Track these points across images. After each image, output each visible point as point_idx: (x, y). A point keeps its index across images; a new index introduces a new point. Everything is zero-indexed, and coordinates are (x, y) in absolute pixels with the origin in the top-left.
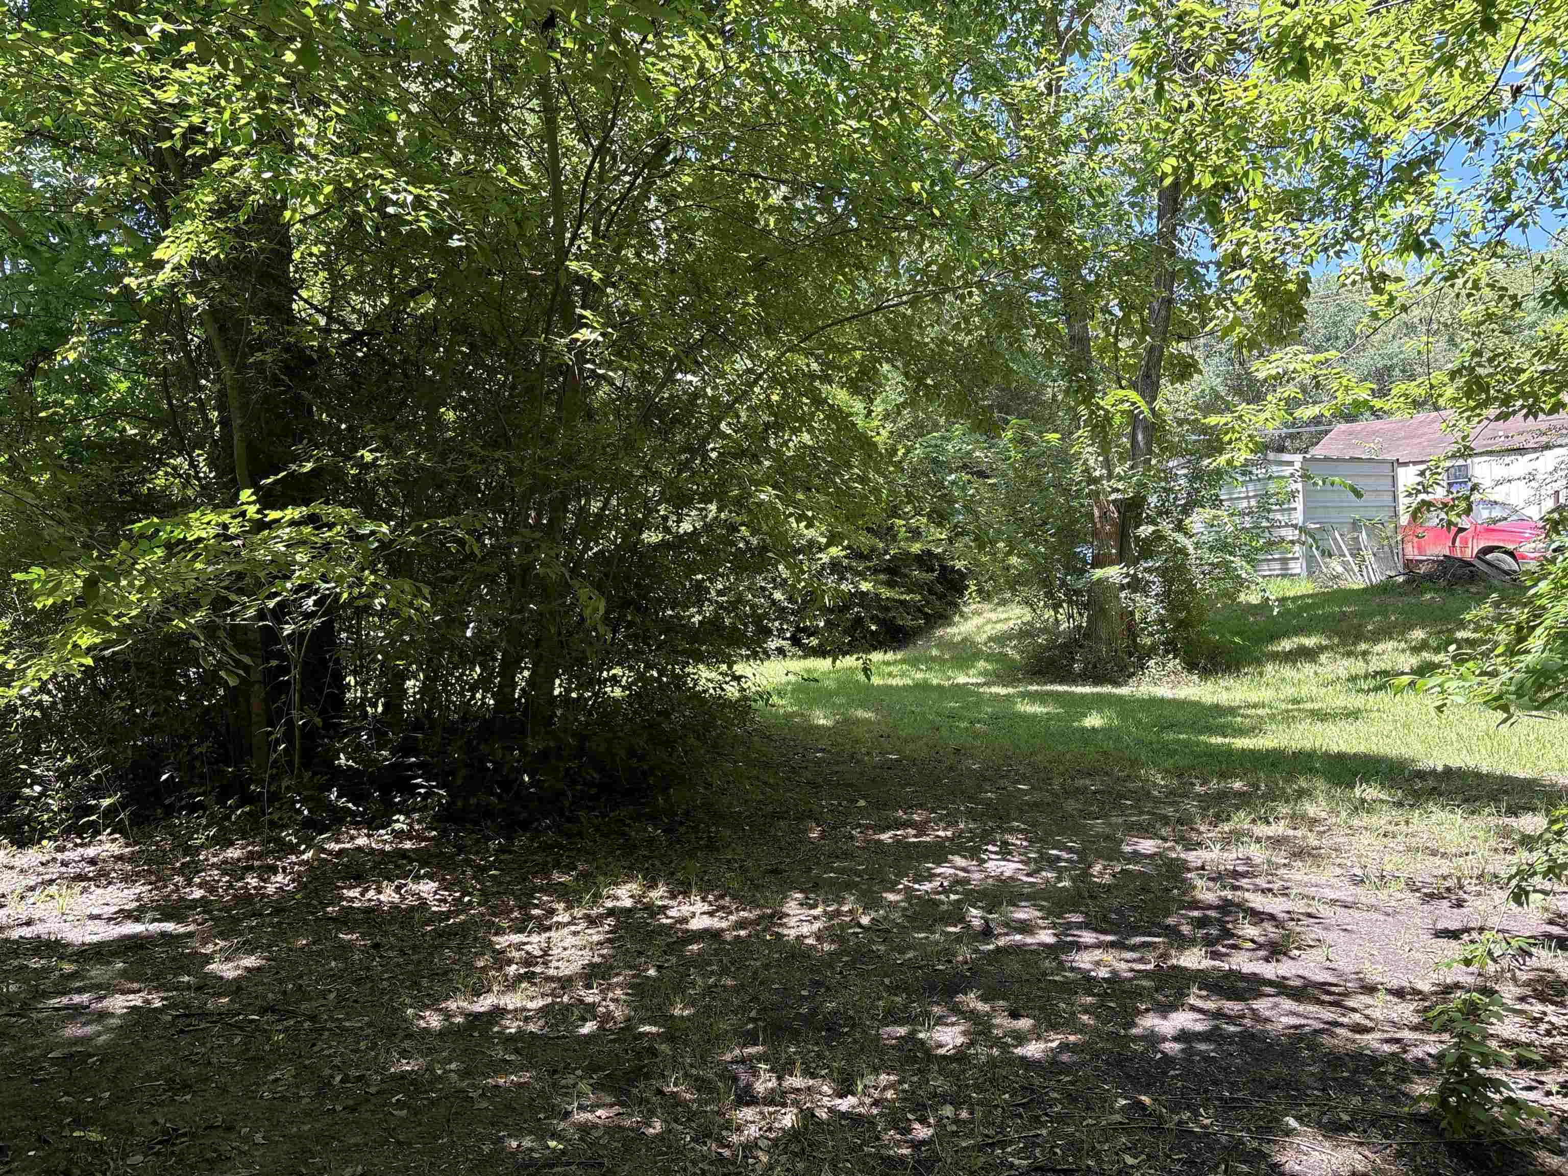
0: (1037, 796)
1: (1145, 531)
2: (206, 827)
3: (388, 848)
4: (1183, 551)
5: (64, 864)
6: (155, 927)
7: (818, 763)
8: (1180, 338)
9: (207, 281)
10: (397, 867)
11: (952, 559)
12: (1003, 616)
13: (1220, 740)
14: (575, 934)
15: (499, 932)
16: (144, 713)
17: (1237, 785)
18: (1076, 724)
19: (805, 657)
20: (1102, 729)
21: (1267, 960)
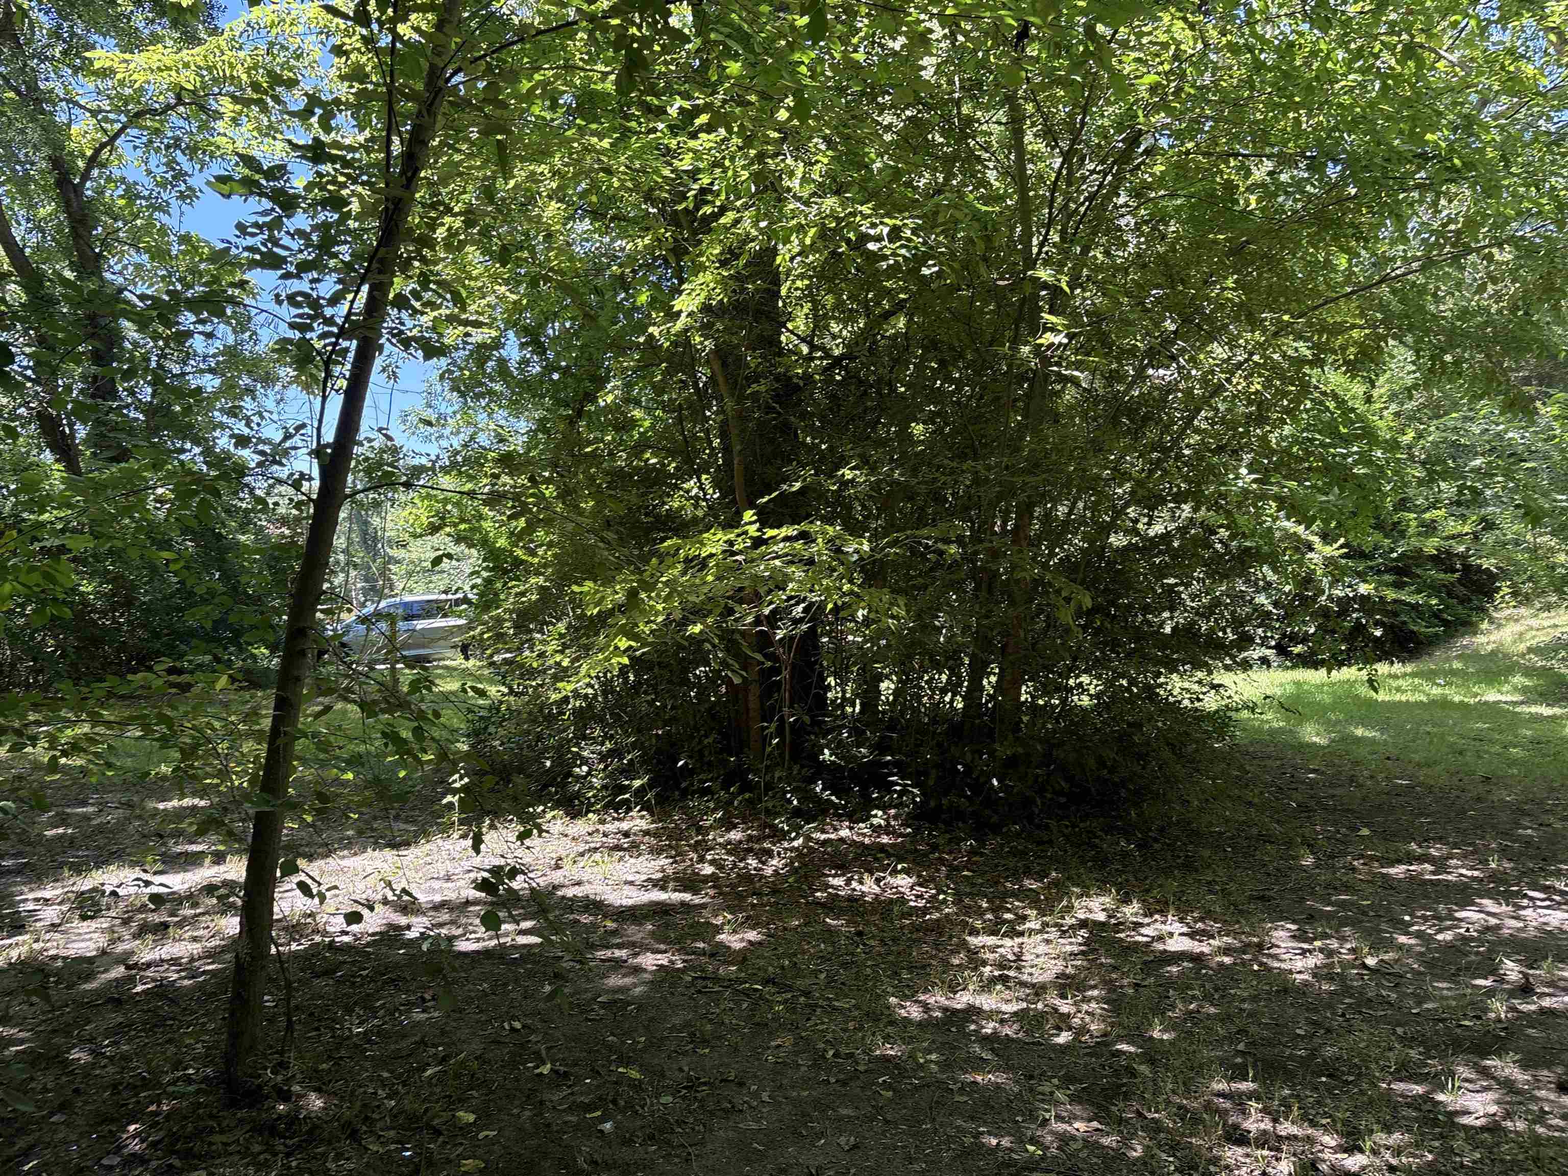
2: (714, 810)
3: (867, 841)
5: (605, 835)
6: (677, 897)
7: (1312, 784)
9: (713, 324)
10: (876, 859)
11: (1479, 557)
14: (1048, 942)
15: (974, 932)
16: (664, 706)
19: (1294, 667)
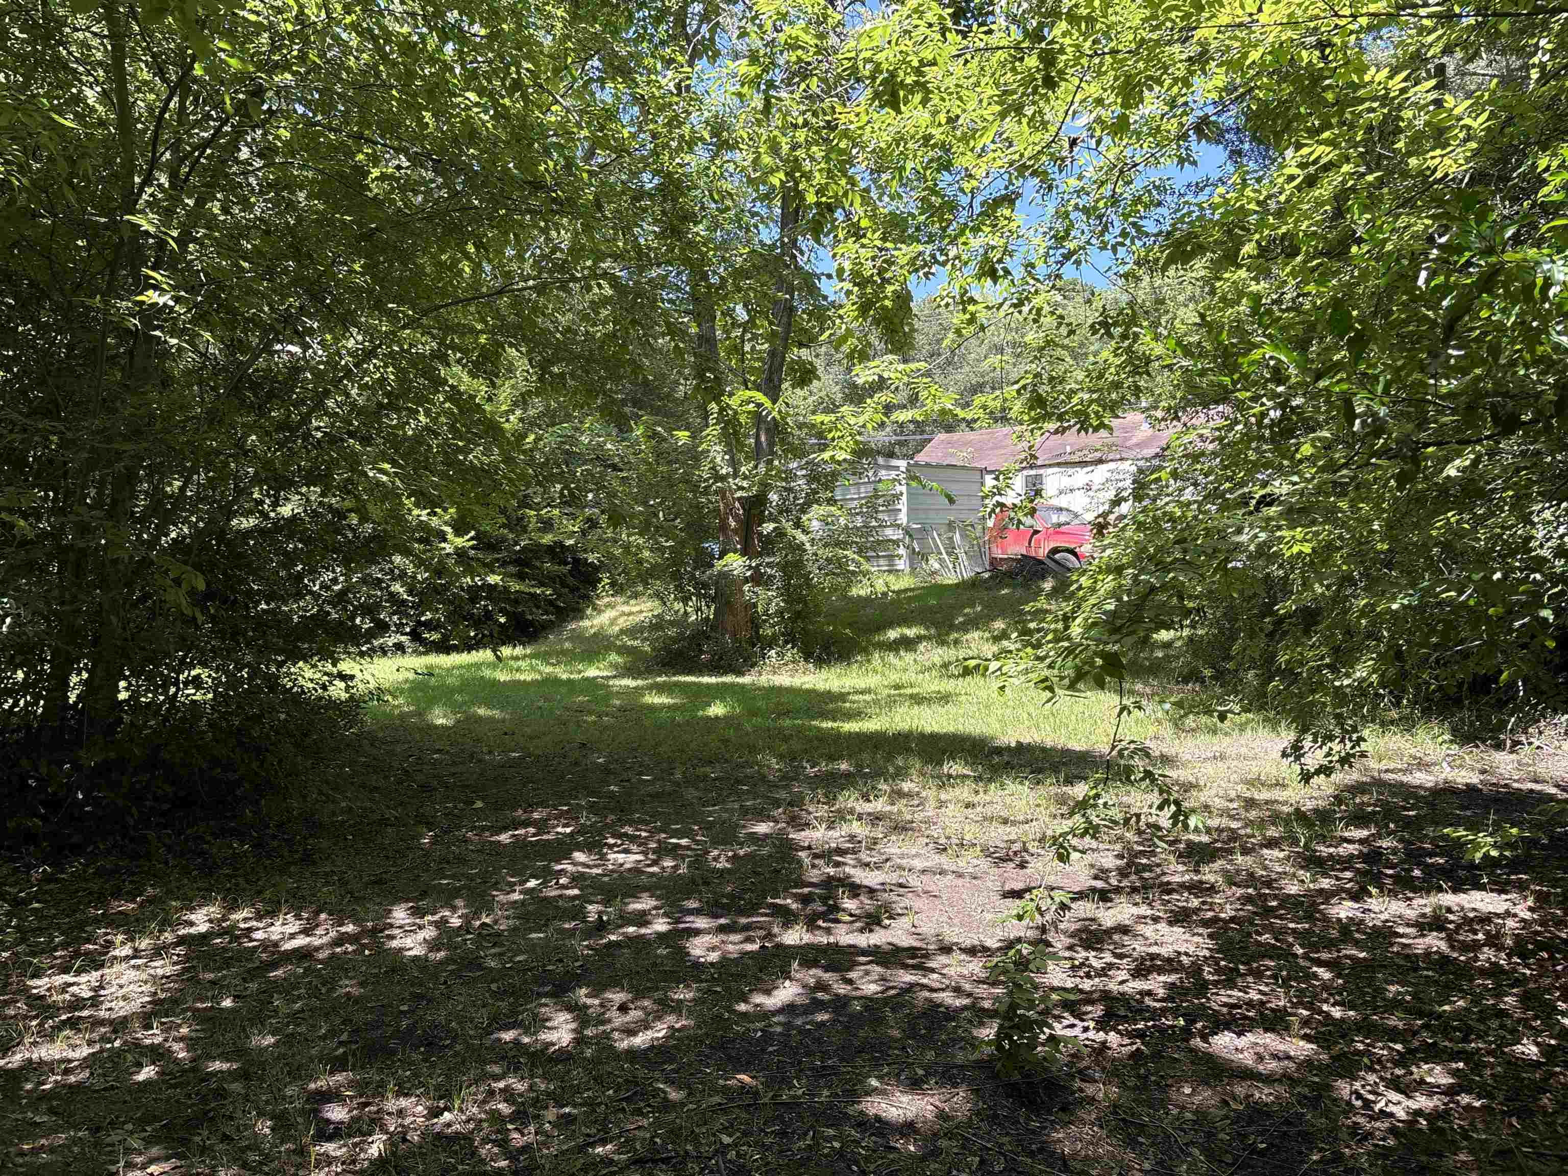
0: (658, 787)
1: (768, 527)
4: (800, 547)
7: (436, 764)
8: (801, 345)
11: (585, 551)
12: (635, 609)
13: (830, 724)
14: (135, 968)
15: (38, 974)
17: (844, 766)
18: (700, 713)
20: (725, 717)
21: (861, 931)
